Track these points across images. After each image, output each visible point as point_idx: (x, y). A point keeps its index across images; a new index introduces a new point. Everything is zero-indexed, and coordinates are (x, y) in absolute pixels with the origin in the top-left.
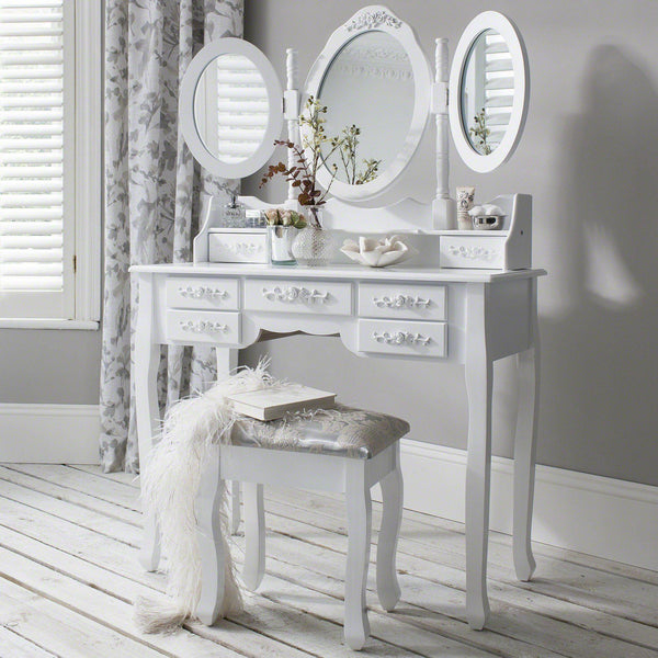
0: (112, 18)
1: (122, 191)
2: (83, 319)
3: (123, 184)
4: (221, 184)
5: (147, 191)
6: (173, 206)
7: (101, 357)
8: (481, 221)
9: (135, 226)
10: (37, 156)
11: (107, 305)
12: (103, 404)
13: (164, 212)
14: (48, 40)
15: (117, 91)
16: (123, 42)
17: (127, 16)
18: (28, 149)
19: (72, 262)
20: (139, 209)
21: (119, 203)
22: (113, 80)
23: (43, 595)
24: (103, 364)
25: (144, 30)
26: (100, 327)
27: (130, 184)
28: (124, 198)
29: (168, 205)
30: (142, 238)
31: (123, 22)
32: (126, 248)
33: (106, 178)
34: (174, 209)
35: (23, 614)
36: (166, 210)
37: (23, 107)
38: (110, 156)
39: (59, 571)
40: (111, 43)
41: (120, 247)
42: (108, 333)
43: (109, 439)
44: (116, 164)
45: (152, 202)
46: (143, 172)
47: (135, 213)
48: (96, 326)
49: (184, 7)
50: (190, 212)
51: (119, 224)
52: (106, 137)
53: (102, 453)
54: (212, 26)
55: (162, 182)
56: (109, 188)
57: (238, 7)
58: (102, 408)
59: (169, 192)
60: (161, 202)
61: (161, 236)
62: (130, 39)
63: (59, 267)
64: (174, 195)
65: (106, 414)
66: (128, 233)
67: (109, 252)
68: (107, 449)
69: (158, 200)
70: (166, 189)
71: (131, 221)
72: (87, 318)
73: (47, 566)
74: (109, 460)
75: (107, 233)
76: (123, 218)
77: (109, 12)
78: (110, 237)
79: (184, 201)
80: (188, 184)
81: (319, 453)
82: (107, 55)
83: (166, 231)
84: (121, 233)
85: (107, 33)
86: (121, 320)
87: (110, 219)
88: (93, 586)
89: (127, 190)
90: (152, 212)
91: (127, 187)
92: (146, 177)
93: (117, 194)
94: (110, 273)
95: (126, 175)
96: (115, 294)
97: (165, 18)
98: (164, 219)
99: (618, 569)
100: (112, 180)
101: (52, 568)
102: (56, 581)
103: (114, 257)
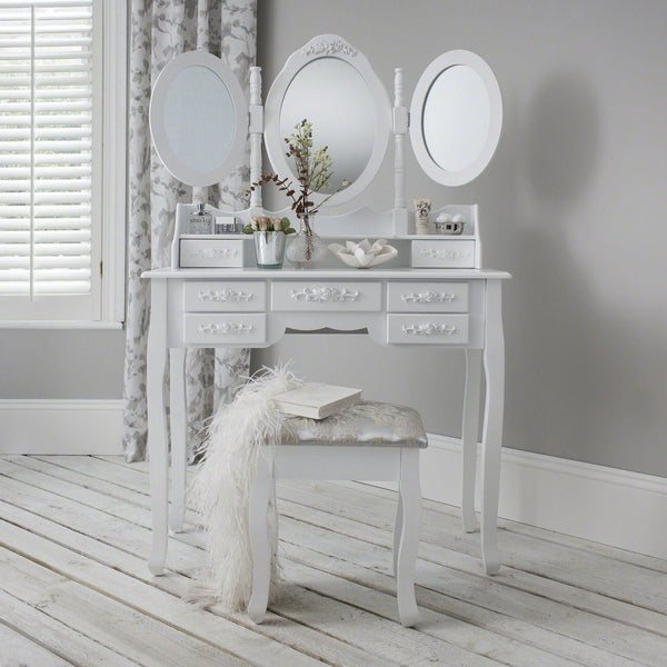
0: (137, 41)
1: (145, 201)
2: (109, 320)
3: (145, 194)
4: (236, 194)
5: (168, 201)
7: (125, 355)
8: (449, 227)
9: (156, 233)
10: (67, 169)
11: (131, 307)
12: (126, 398)
14: (78, 62)
15: (141, 108)
16: (147, 64)
17: (150, 39)
18: (61, 164)
19: (99, 268)
20: (160, 217)
21: (142, 212)
22: (138, 99)
23: (70, 578)
24: (126, 362)
25: (165, 53)
26: (124, 328)
27: (152, 194)
28: (146, 207)
30: (163, 245)
31: (147, 46)
32: (148, 254)
33: (130, 189)
35: (52, 596)
37: (55, 125)
38: (134, 170)
39: (85, 555)
40: (136, 65)
41: (142, 253)
42: (131, 333)
43: (132, 432)
44: (140, 176)
45: (172, 210)
46: (164, 184)
47: (156, 221)
48: (119, 326)
49: (202, 30)
51: (142, 231)
52: (131, 151)
53: (125, 444)
54: (228, 48)
55: (182, 193)
56: (133, 199)
57: (252, 30)
58: (124, 403)
62: (153, 61)
63: (87, 272)
65: (129, 408)
66: (150, 241)
67: (133, 257)
68: (129, 441)
70: (185, 199)
71: (152, 229)
72: (112, 319)
73: (74, 550)
74: (131, 451)
75: (131, 240)
76: (145, 225)
77: (134, 36)
78: (134, 244)
80: (203, 194)
81: (379, 446)
82: (132, 76)
84: (144, 239)
85: (132, 55)
86: (143, 320)
87: (134, 227)
88: (116, 569)
89: (149, 200)
90: (172, 220)
91: (149, 198)
92: (167, 188)
93: (140, 204)
94: (134, 277)
95: (148, 186)
96: (138, 296)
97: (186, 42)
99: (590, 547)
100: (136, 191)
101: (79, 552)
102: (82, 564)
103: (137, 262)
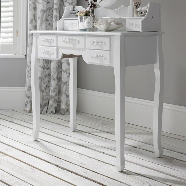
1: (34, 6)
2: (20, 54)
3: (35, 3)
4: (70, 3)
5: (43, 6)
6: (53, 11)
7: (26, 69)
9: (38, 19)
11: (29, 49)
12: (27, 86)
13: (49, 14)
19: (16, 33)
20: (40, 13)
21: (33, 10)
23: (6, 155)
24: (27, 71)
26: (26, 57)
27: (37, 3)
28: (35, 8)
29: (51, 11)
30: (41, 23)
32: (35, 27)
33: (29, 1)
34: (53, 12)
36: (50, 13)
39: (11, 146)
41: (33, 27)
45: (45, 10)
47: (39, 14)
48: (24, 57)
50: (59, 14)
51: (33, 18)
53: (26, 105)
55: (48, 3)
56: (30, 5)
58: (26, 88)
59: (51, 6)
60: (48, 10)
61: (48, 23)
63: (11, 35)
64: (53, 7)
65: (28, 90)
66: (36, 22)
68: (28, 104)
69: (47, 9)
70: (50, 5)
71: (37, 17)
72: (21, 54)
73: (7, 145)
75: (29, 21)
76: (35, 16)
78: (30, 23)
79: (56, 9)
80: (58, 3)
83: (50, 21)
84: (34, 22)
87: (30, 17)
88: (24, 152)
89: (36, 6)
90: (45, 14)
91: (36, 5)
92: (43, 1)
93: (33, 7)
98: (49, 16)
100: (31, 2)
101: (9, 146)
102: (11, 150)
